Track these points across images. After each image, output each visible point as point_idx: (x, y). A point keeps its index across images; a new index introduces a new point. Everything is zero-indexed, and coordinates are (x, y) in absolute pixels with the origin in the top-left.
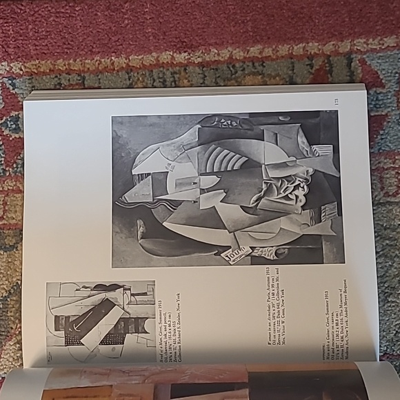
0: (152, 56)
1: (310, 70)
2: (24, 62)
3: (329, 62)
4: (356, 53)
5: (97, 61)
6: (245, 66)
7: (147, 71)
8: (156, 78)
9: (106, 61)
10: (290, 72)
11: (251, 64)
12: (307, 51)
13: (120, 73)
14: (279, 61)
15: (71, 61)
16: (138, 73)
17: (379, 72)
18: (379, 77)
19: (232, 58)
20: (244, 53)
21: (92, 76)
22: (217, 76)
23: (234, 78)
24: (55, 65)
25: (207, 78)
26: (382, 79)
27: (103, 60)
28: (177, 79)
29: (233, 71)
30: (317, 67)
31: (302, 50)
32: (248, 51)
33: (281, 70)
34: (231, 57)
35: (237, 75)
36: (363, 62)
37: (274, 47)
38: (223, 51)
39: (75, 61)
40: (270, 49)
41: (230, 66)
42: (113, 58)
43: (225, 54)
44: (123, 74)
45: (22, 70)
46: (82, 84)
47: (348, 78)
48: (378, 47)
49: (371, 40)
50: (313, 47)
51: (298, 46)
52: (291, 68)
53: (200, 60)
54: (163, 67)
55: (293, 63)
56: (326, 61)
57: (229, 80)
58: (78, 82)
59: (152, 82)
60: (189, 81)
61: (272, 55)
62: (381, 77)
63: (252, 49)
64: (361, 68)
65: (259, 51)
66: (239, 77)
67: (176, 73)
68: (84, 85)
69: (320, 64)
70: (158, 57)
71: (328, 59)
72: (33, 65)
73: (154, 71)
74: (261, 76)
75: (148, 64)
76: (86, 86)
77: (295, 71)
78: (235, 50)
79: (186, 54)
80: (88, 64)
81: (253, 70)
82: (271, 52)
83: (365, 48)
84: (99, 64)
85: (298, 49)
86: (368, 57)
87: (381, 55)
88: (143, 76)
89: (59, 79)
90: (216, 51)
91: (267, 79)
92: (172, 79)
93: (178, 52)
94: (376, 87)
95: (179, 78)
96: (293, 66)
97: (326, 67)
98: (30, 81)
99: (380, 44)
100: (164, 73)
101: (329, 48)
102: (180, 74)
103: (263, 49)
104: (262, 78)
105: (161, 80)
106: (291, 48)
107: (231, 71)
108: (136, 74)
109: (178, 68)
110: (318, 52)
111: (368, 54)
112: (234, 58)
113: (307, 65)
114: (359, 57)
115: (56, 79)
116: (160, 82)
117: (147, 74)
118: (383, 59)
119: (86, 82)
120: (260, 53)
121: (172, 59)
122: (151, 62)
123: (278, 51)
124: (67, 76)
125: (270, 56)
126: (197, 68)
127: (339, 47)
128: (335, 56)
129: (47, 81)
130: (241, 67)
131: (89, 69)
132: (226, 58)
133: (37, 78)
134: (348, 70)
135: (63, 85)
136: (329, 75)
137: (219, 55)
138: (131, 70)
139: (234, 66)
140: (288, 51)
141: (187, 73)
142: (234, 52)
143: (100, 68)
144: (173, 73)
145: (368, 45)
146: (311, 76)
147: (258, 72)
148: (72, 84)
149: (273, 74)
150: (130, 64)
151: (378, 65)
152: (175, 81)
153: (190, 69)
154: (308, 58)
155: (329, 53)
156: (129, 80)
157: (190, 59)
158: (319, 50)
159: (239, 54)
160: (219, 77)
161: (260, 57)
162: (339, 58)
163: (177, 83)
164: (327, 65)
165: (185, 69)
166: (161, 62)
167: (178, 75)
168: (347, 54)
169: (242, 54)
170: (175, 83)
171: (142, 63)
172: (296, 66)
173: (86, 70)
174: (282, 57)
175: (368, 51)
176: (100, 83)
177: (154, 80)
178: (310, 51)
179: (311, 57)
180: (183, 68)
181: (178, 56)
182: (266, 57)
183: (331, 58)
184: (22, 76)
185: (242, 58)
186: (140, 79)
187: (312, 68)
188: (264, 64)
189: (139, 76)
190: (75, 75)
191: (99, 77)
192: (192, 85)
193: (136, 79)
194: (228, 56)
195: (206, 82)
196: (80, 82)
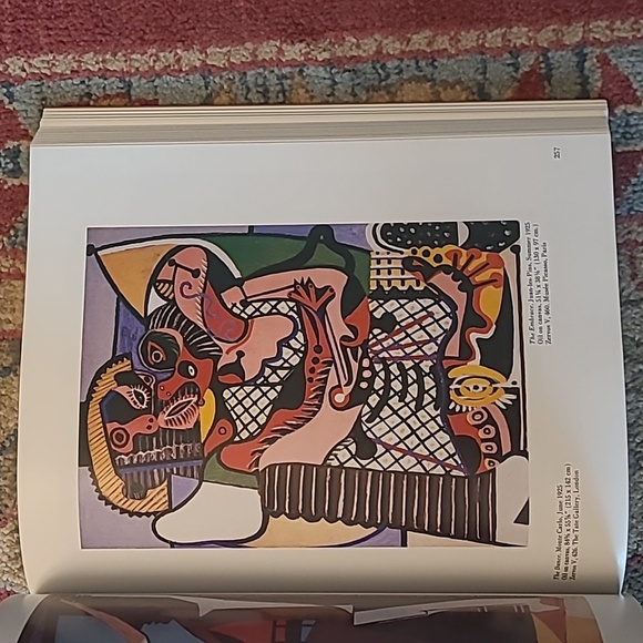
0: (246, 49)
1: (514, 74)
2: (29, 57)
3: (546, 60)
4: (592, 45)
5: (151, 56)
6: (403, 66)
7: (236, 73)
8: (251, 86)
9: (167, 57)
10: (480, 77)
11: (413, 63)
12: (510, 41)
13: (191, 77)
14: (460, 57)
15: (108, 57)
16: (221, 78)
17: (631, 78)
18: (630, 86)
19: (381, 53)
20: (402, 44)
21: (143, 81)
22: (356, 82)
23: (385, 87)
24: (81, 62)
25: (339, 86)
26: (636, 90)
27: (162, 54)
28: (287, 88)
29: (383, 75)
30: (527, 69)
31: (499, 39)
32: (409, 40)
33: (464, 73)
34: (379, 52)
35: (389, 81)
36: (604, 61)
37: (452, 33)
38: (366, 41)
39: (114, 55)
40: (446, 38)
41: (378, 66)
42: (179, 51)
43: (369, 46)
44: (196, 78)
45: (24, 70)
46: (127, 96)
47: (579, 87)
48: (630, 36)
49: (618, 23)
50: (520, 35)
51: (494, 33)
52: (481, 71)
53: (326, 55)
54: (264, 67)
55: (483, 61)
56: (541, 59)
57: (376, 89)
58: (118, 91)
59: (244, 92)
60: (307, 91)
61: (449, 47)
62: (635, 86)
63: (414, 36)
64: (600, 70)
65: (426, 40)
66: (393, 84)
67: (287, 78)
68: (130, 97)
69: (531, 63)
70: (256, 49)
71: (545, 55)
72: (43, 61)
73: (249, 73)
74: (429, 84)
75: (239, 62)
76: (133, 98)
77: (487, 75)
78: (387, 38)
79: (303, 45)
80: (137, 60)
81: (417, 73)
82: (447, 42)
83: (607, 36)
84: (155, 61)
85: (494, 38)
86: (612, 51)
87: (635, 48)
88: (229, 82)
89: (88, 86)
90: (355, 40)
91: (441, 89)
92: (278, 88)
93: (289, 41)
94: (626, 103)
95: (290, 86)
96: (486, 68)
97: (541, 68)
98: (38, 90)
99: (633, 30)
100: (265, 77)
101: (545, 36)
102: (292, 78)
103: (434, 37)
104: (431, 87)
105: (260, 89)
106: (482, 36)
107: (380, 75)
108: (217, 80)
109: (288, 69)
110: (526, 43)
111: (612, 47)
112: (384, 52)
113: (509, 65)
114: (598, 51)
115: (83, 86)
116: (258, 92)
118: (638, 56)
119: (132, 92)
120: (429, 44)
121: (278, 53)
122: (244, 59)
123: (459, 41)
124: (101, 80)
125: (445, 49)
126: (321, 69)
127: (563, 35)
128: (557, 51)
129: (67, 89)
130: (396, 68)
131: (137, 69)
132: (371, 53)
133: (51, 84)
134: (578, 74)
135: (94, 97)
136: (546, 83)
137: (358, 47)
138: (210, 72)
139: (383, 67)
140: (477, 40)
141: (304, 78)
142: (385, 42)
143: (156, 68)
144: (281, 78)
145: (612, 31)
146: (516, 84)
147: (425, 76)
148: (109, 96)
149: (450, 80)
150: (209, 62)
151: (630, 65)
152: (284, 92)
153: (310, 70)
154: (510, 53)
155: (546, 46)
156: (207, 88)
157: (309, 53)
158: (530, 39)
159: (392, 46)
160: (359, 84)
161: (428, 50)
162: (564, 53)
163: (287, 94)
164: (543, 65)
166: (260, 58)
167: (289, 81)
168: (577, 47)
169: (397, 45)
170: (284, 95)
171: (228, 60)
172: (491, 66)
173: (133, 70)
174: (467, 51)
175: (612, 42)
177: (249, 90)
178: (513, 41)
179: (515, 52)
180: (298, 69)
181: (289, 48)
182: (438, 51)
183: (549, 55)
184: (25, 80)
185: (397, 52)
186: (225, 87)
187: (517, 70)
188: (436, 63)
189: (222, 82)
190: (114, 79)
191: (155, 84)
192: (312, 97)
193: (217, 88)
194: (374, 49)
195: (337, 94)
196: (123, 91)
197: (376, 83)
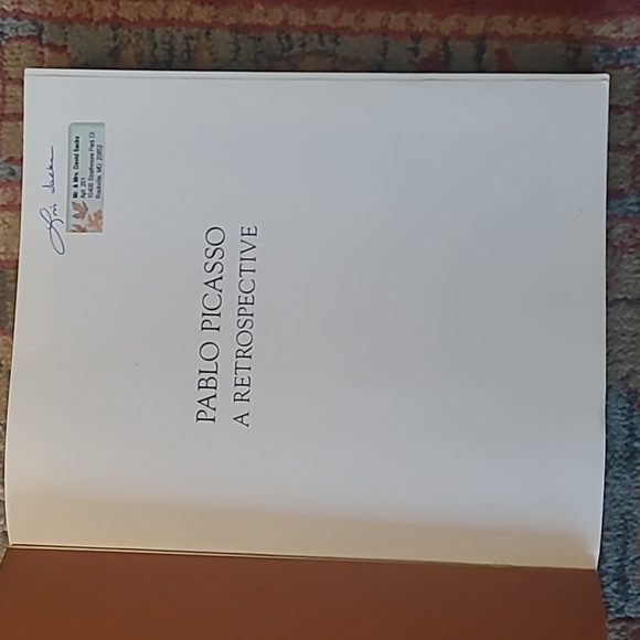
0: (157, 5)
1: (413, 58)
3: (446, 48)
4: (493, 38)
6: (307, 39)
7: (145, 29)
8: (158, 42)
9: (80, 5)
11: (316, 37)
12: (413, 25)
13: (101, 28)
14: (363, 36)
16: (130, 31)
19: (287, 23)
20: (308, 17)
21: (55, 26)
22: (259, 49)
23: (287, 57)
25: (242, 51)
28: (192, 48)
29: (286, 46)
30: (426, 55)
31: (403, 23)
32: (315, 14)
34: (285, 22)
35: (292, 52)
36: (502, 55)
37: (359, 11)
38: (273, 10)
40: (352, 16)
41: (283, 36)
43: (276, 16)
44: (105, 30)
46: (38, 39)
48: (531, 33)
49: (521, 19)
50: (423, 21)
51: (399, 16)
52: (382, 51)
53: (233, 20)
54: (173, 25)
55: (386, 43)
56: (441, 46)
57: (278, 59)
58: (31, 33)
59: (152, 47)
60: (211, 54)
63: (321, 11)
65: (332, 16)
66: (295, 56)
67: (192, 38)
68: (40, 39)
69: (431, 49)
70: (166, 7)
71: (445, 43)
73: (157, 29)
74: (330, 59)
75: (148, 18)
76: (44, 42)
77: (387, 57)
78: (294, 10)
79: (211, 8)
81: (319, 47)
82: (352, 20)
83: (508, 31)
84: (68, 8)
85: (397, 21)
86: (511, 46)
87: (534, 46)
88: (138, 37)
90: (263, 9)
92: (184, 47)
93: (199, 2)
95: (195, 46)
96: (386, 49)
97: (440, 56)
99: (535, 28)
100: (172, 36)
101: (448, 25)
102: (199, 39)
103: (340, 14)
104: (332, 62)
105: (167, 47)
106: (386, 18)
107: (283, 45)
108: (126, 32)
109: (196, 30)
110: (429, 30)
111: (512, 42)
112: (290, 23)
113: (409, 49)
114: (498, 45)
116: (164, 49)
117: (145, 35)
119: (43, 37)
120: (335, 20)
121: (188, 13)
122: (154, 16)
123: (364, 20)
124: (14, 21)
125: (350, 27)
126: (227, 33)
127: (465, 25)
128: (458, 40)
130: (299, 40)
131: (50, 14)
132: (277, 23)
137: (266, 15)
138: (120, 25)
139: (288, 38)
140: (382, 21)
141: (210, 40)
142: (292, 13)
143: (69, 15)
144: (188, 38)
145: (514, 26)
147: (327, 51)
148: (20, 37)
149: (350, 58)
150: (120, 14)
151: (527, 62)
153: (216, 33)
154: (412, 37)
155: (447, 34)
156: (115, 39)
157: (217, 16)
158: (433, 26)
159: (299, 18)
160: (261, 52)
161: (333, 26)
162: (464, 43)
163: (192, 54)
164: (442, 53)
165: (208, 33)
166: (170, 16)
167: (195, 42)
168: (478, 39)
169: (304, 18)
170: (189, 55)
171: (139, 15)
172: (392, 48)
173: (46, 15)
174: (370, 31)
175: (512, 37)
176: (66, 40)
177: (155, 45)
178: (416, 26)
179: (417, 37)
180: (204, 31)
181: (198, 9)
182: (342, 28)
183: (450, 43)
185: (303, 25)
186: (133, 40)
187: (417, 54)
188: (339, 40)
189: (131, 36)
190: (26, 21)
191: (66, 30)
192: (215, 60)
193: (125, 40)
194: (281, 18)
195: (239, 59)
196: (35, 34)
197: (279, 53)
